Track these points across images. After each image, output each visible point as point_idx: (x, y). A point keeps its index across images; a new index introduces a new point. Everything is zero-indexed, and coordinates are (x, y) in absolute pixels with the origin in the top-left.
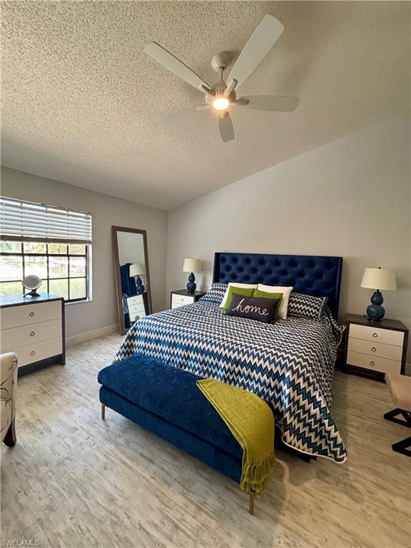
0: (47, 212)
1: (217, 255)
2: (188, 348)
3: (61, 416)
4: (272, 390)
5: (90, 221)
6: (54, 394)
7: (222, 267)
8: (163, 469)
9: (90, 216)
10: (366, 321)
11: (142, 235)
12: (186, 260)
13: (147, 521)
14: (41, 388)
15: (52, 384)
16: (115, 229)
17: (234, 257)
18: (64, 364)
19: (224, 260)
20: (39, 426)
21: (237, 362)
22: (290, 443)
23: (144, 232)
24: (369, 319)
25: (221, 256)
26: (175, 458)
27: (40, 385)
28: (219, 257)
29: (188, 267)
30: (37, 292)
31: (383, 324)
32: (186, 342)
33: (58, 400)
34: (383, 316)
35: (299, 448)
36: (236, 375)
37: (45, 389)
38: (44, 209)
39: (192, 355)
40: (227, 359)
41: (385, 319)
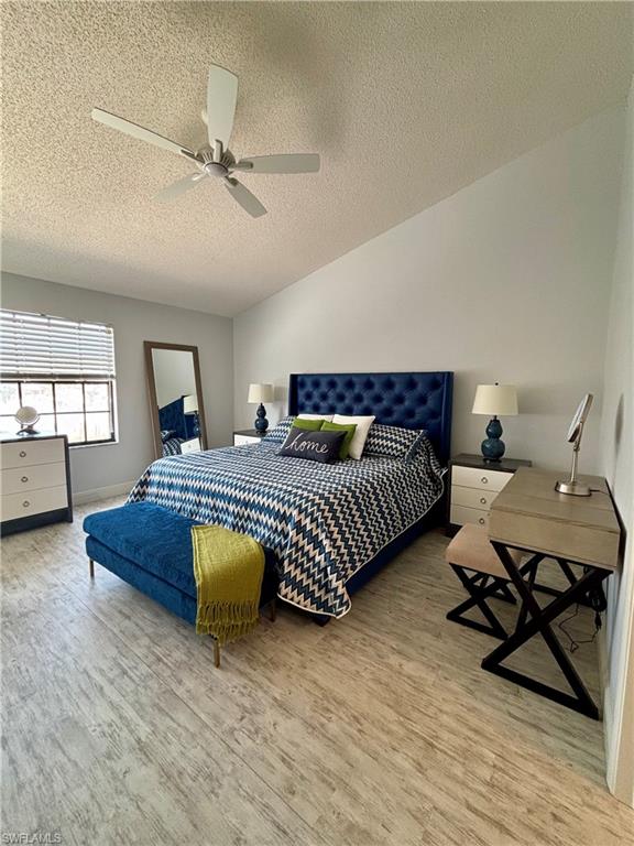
0: (49, 325)
1: (294, 377)
2: (199, 492)
3: (44, 573)
4: (279, 536)
5: (112, 335)
6: (46, 552)
7: (301, 394)
8: (137, 625)
9: (111, 329)
10: (482, 463)
11: (191, 354)
12: (252, 386)
13: (94, 667)
14: (32, 546)
15: (49, 542)
16: (149, 346)
17: (316, 380)
18: (72, 521)
19: (303, 385)
20: (15, 582)
21: (246, 504)
22: (285, 596)
23: (194, 350)
24: (485, 460)
25: (299, 379)
26: (157, 615)
27: (33, 542)
28: (296, 381)
29: (255, 396)
30: (35, 428)
31: (503, 465)
32: (197, 484)
33: (47, 558)
34: (502, 454)
35: (298, 603)
36: (246, 521)
37: (36, 546)
38: (46, 321)
39: (204, 500)
40: (237, 501)
41: (506, 460)
